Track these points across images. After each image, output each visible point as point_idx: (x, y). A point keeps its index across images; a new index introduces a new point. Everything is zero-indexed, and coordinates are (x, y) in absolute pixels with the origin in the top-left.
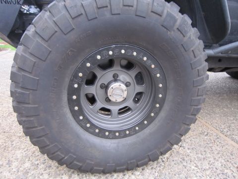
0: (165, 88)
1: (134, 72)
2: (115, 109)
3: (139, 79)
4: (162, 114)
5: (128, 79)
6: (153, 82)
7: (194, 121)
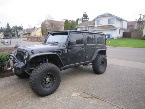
0: (55, 77)
1: (49, 76)
2: (47, 83)
3: (51, 77)
4: (56, 82)
5: (49, 77)
6: (53, 77)
7: (61, 82)
